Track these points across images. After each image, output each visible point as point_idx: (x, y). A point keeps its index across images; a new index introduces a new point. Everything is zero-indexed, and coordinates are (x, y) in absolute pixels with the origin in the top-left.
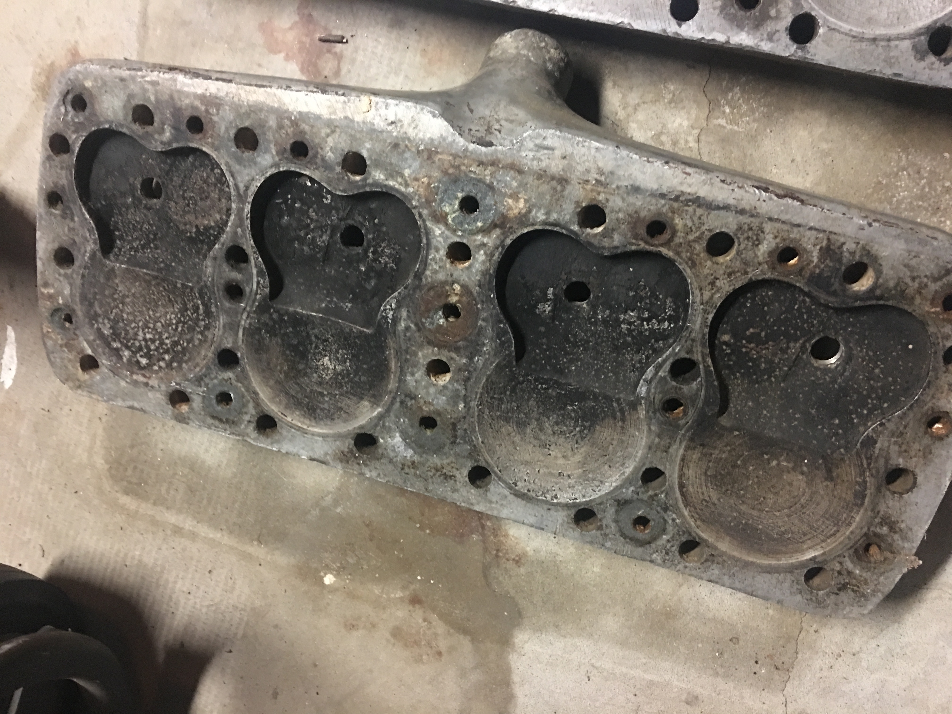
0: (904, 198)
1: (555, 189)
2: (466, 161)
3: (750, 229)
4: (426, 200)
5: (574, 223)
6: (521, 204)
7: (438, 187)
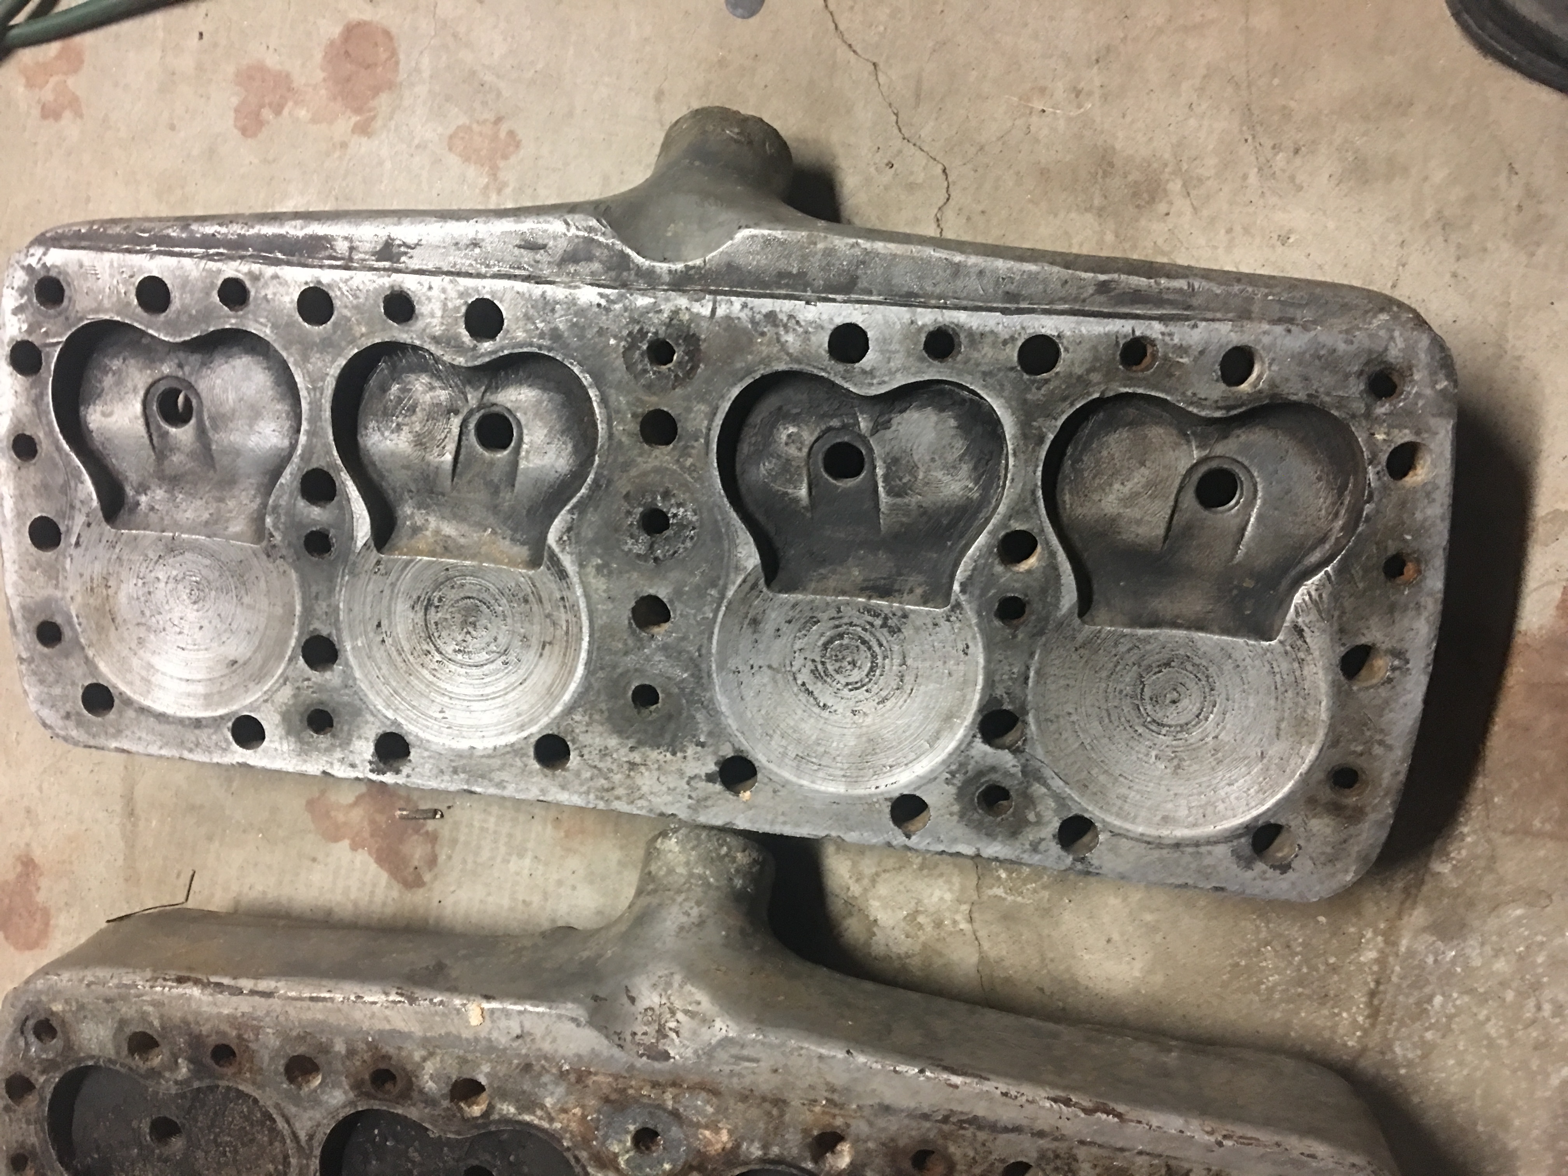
0: (1276, 984)
1: (769, 1114)
2: (633, 1083)
3: (1057, 1156)
4: (583, 1138)
5: (805, 1159)
6: (724, 1136)
7: (598, 1120)
